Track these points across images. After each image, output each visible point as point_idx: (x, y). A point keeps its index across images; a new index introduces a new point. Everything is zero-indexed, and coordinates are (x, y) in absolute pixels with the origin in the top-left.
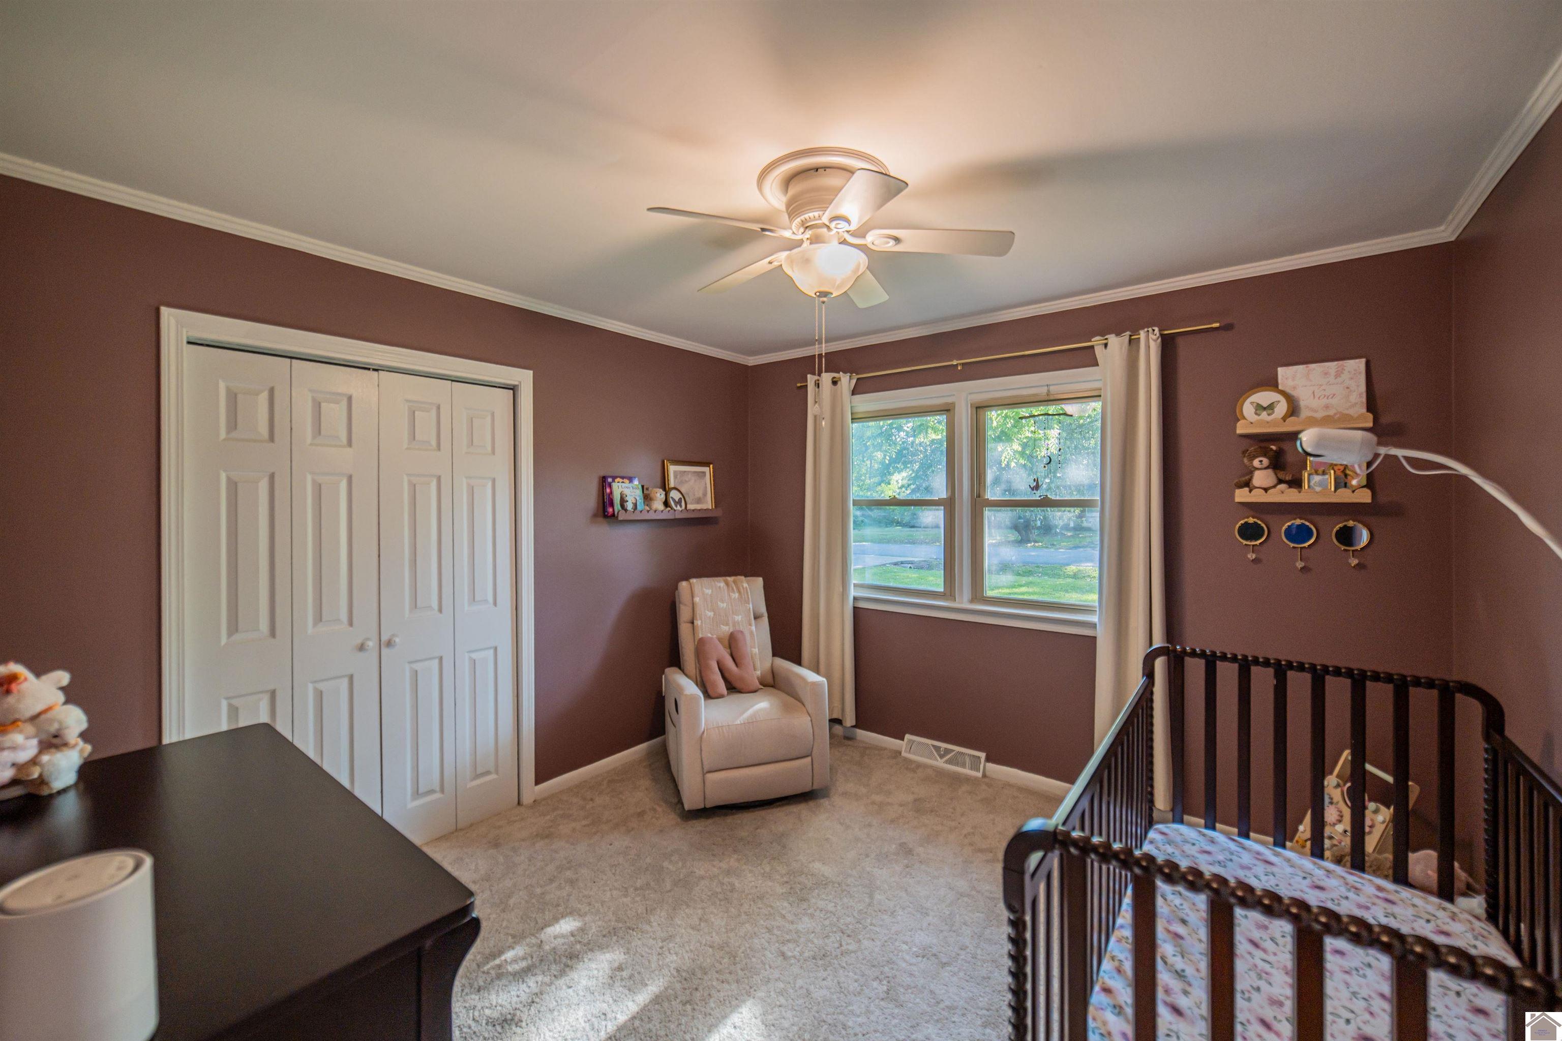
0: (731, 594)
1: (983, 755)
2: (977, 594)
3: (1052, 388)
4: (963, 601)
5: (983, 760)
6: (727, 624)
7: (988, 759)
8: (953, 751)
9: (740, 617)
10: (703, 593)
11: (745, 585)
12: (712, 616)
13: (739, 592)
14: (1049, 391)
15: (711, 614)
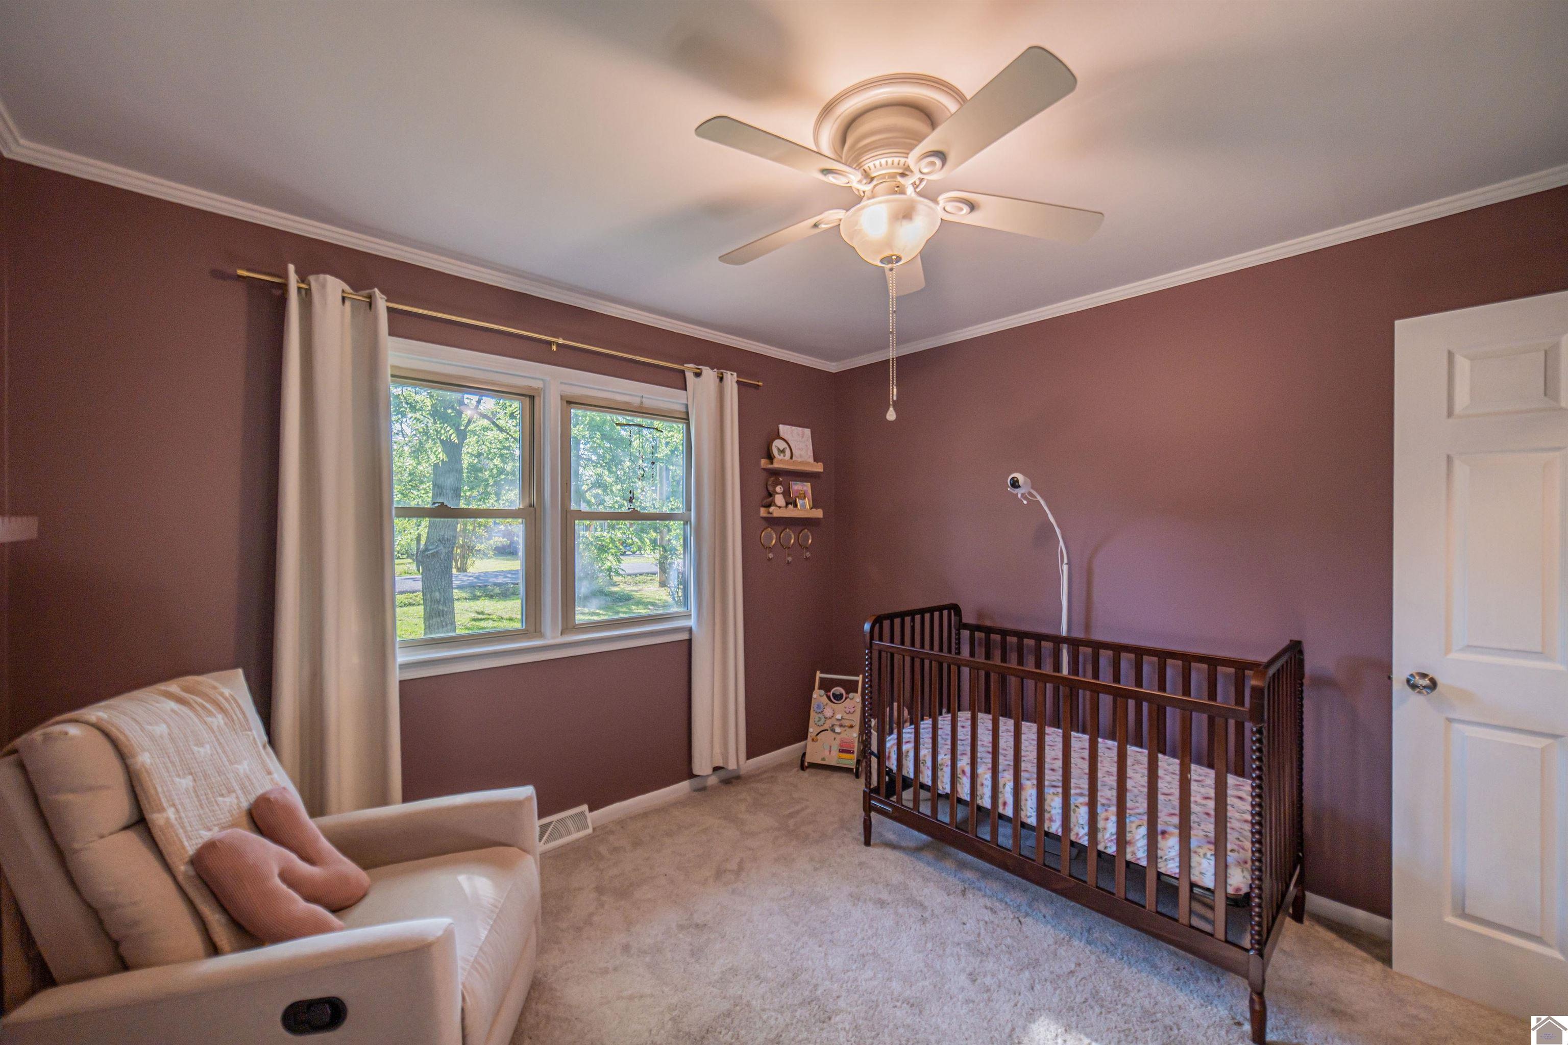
0: (209, 720)
1: (585, 808)
2: (569, 625)
3: (644, 400)
4: (552, 635)
5: (587, 812)
6: (230, 791)
7: (591, 810)
8: (551, 823)
9: (245, 763)
10: (152, 738)
11: (227, 692)
12: (191, 784)
13: (222, 710)
14: (642, 403)
15: (186, 782)
